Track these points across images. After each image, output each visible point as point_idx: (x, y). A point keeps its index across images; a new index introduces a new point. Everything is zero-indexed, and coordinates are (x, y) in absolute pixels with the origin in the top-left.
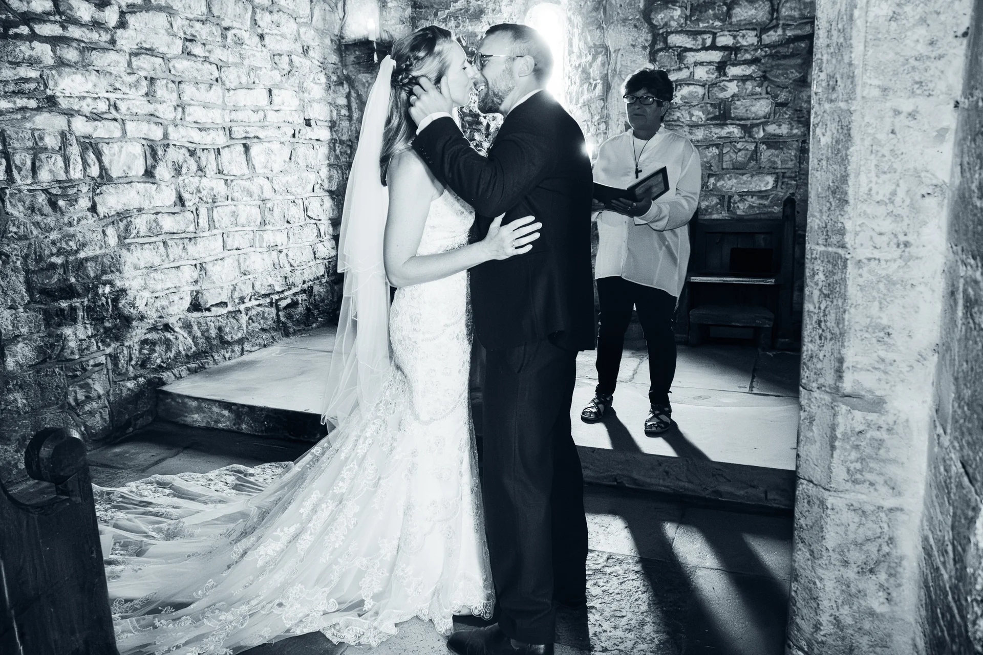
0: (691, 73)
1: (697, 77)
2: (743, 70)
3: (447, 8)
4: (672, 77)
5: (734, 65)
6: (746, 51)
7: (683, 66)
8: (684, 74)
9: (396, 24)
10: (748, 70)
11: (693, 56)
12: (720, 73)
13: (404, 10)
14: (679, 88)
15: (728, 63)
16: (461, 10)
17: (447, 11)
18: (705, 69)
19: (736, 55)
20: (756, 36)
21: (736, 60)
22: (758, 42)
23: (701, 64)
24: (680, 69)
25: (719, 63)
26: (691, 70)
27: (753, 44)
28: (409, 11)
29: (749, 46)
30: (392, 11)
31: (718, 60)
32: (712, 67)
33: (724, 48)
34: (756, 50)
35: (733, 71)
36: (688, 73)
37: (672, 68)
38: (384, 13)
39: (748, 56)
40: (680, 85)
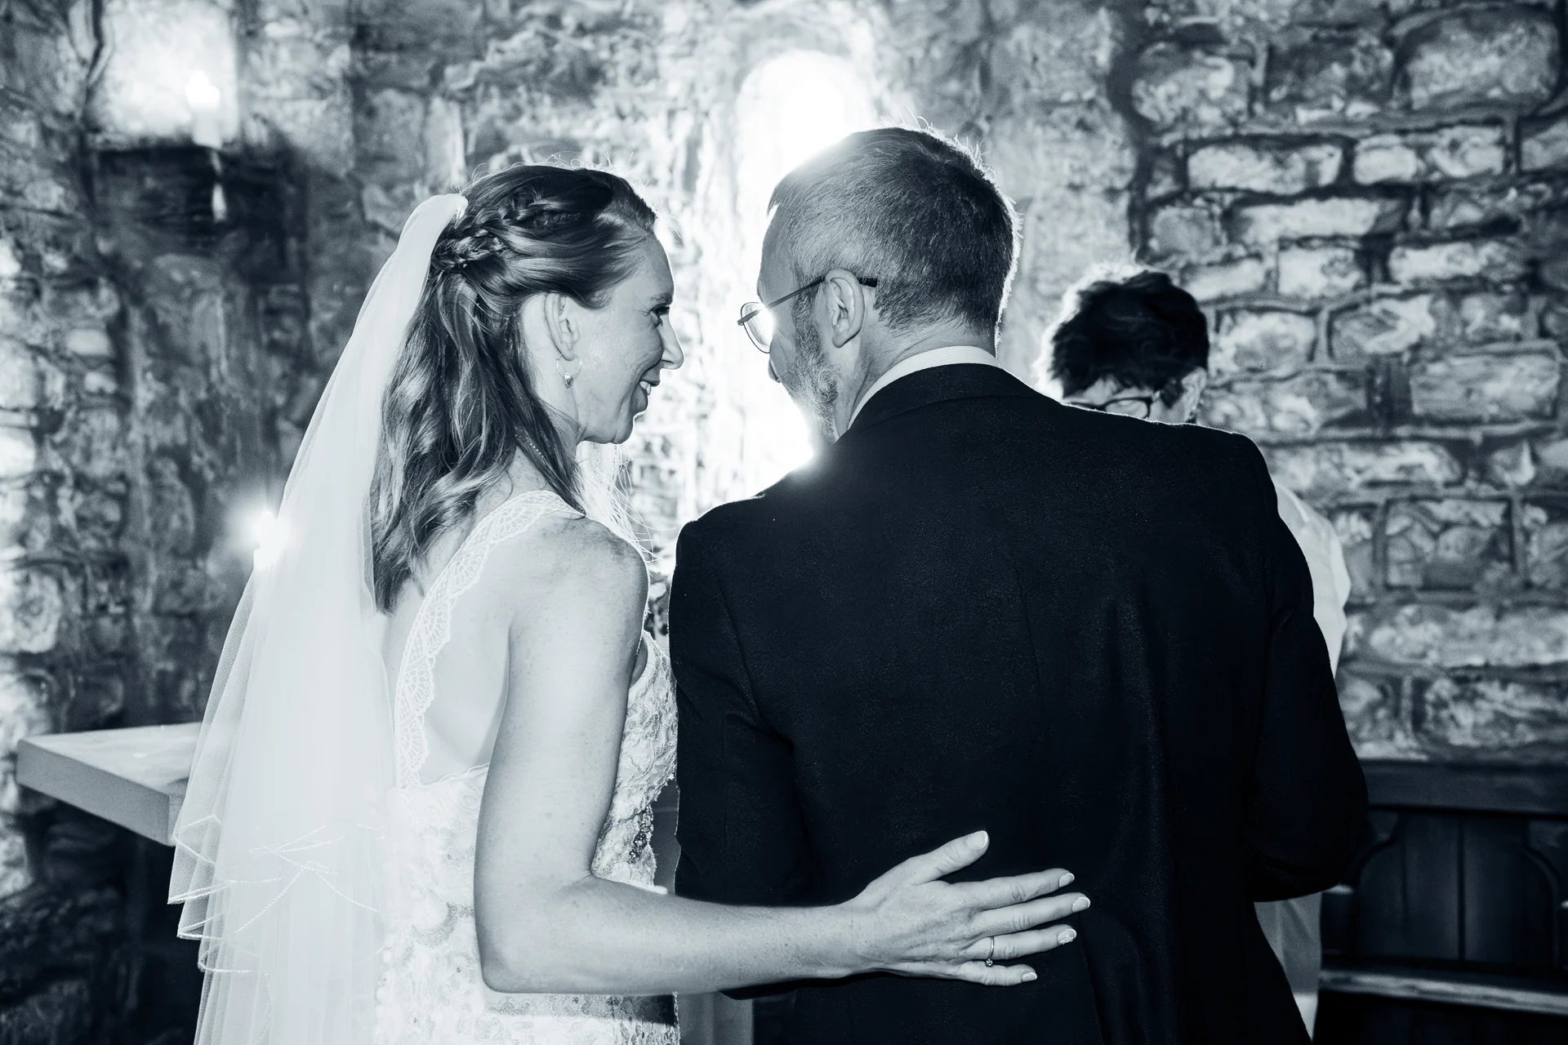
0: (1268, 274)
1: (1287, 287)
2: (1450, 259)
3: (479, 57)
4: (1202, 289)
5: (1423, 244)
6: (1464, 195)
7: (1240, 251)
8: (1245, 277)
9: (295, 98)
10: (1470, 260)
11: (1276, 220)
12: (1367, 270)
13: (324, 51)
14: (1227, 320)
15: (1399, 237)
16: (526, 63)
17: (476, 66)
18: (1321, 257)
19: (1425, 211)
20: (1501, 143)
21: (1425, 225)
22: (1507, 164)
23: (1304, 242)
24: (1229, 260)
25: (1365, 239)
26: (1270, 263)
27: (1488, 173)
28: (341, 58)
29: (1474, 179)
30: (284, 53)
31: (1361, 229)
32: (1340, 253)
33: (1386, 189)
34: (1499, 191)
35: (1411, 264)
36: (1259, 277)
37: (1205, 260)
38: (254, 58)
39: (1469, 214)
40: (1233, 312)
